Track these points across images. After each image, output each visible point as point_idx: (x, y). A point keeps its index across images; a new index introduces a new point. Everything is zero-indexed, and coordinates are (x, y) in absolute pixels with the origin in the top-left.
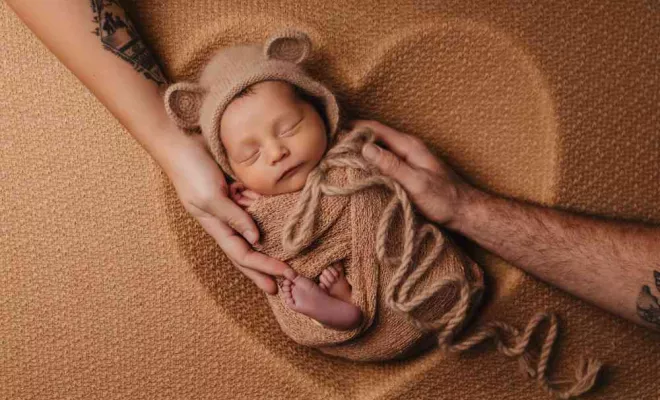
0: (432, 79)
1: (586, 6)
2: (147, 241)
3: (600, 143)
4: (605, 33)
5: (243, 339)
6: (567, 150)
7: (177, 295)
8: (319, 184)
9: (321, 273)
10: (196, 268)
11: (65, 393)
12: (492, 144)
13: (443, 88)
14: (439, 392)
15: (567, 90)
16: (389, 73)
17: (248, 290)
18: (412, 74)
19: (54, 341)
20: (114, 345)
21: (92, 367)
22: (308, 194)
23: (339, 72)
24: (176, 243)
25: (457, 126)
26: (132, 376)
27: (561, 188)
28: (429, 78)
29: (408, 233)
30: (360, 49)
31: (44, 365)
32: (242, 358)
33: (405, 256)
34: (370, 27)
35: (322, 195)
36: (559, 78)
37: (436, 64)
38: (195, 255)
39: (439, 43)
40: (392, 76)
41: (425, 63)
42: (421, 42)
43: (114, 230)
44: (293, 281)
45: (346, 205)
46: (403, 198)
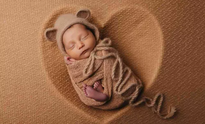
0: (125, 24)
1: (171, 1)
2: (38, 74)
3: (175, 43)
4: (176, 10)
5: (69, 104)
6: (166, 45)
7: (48, 91)
8: (94, 55)
9: (94, 84)
10: (54, 82)
11: (13, 122)
12: (143, 43)
13: (129, 26)
14: (128, 118)
15: (166, 27)
16: (113, 22)
17: (70, 89)
18: (120, 22)
19: (9, 106)
20: (29, 107)
21: (22, 113)
22: (91, 59)
23: (97, 22)
24: (48, 75)
25: (133, 38)
26: (34, 116)
27: (164, 56)
28: (125, 23)
29: (121, 71)
30: (104, 15)
31: (7, 114)
32: (69, 110)
33: (120, 77)
34: (107, 8)
35: (95, 59)
36: (163, 23)
37: (127, 19)
38: (54, 79)
39: (128, 13)
40: (113, 23)
41: (123, 19)
42: (122, 12)
43: (28, 71)
44: (86, 88)
45: (103, 62)
46: (119, 60)
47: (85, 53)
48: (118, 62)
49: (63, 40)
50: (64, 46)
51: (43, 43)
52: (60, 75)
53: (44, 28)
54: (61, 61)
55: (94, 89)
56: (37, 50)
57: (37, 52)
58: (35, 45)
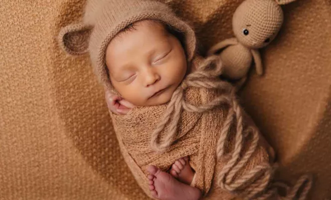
2: (42, 125)
7: (64, 162)
8: (181, 100)
9: (174, 163)
10: (78, 144)
22: (172, 109)
23: (193, 9)
24: (64, 128)
29: (239, 138)
33: (235, 153)
35: (182, 110)
38: (78, 135)
43: (17, 116)
44: (155, 175)
45: (199, 119)
46: (238, 111)
48: (234, 117)
49: (107, 59)
51: (54, 52)
52: (94, 125)
53: (58, 14)
54: (97, 94)
55: (173, 176)
56: (40, 67)
57: (39, 73)
58: (33, 55)
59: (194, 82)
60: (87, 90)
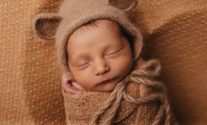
2: (8, 91)
10: (34, 113)
16: (170, 29)
23: (143, 22)
24: (25, 97)
30: (160, 11)
35: (123, 99)
37: (196, 30)
38: (35, 105)
39: (203, 19)
40: (171, 31)
41: (191, 28)
42: (194, 16)
45: (136, 109)
47: (106, 83)
50: (66, 56)
51: (30, 36)
52: (50, 99)
53: (39, 6)
54: (57, 75)
56: (16, 45)
57: (14, 50)
58: (13, 35)
59: (136, 78)
60: (50, 70)
